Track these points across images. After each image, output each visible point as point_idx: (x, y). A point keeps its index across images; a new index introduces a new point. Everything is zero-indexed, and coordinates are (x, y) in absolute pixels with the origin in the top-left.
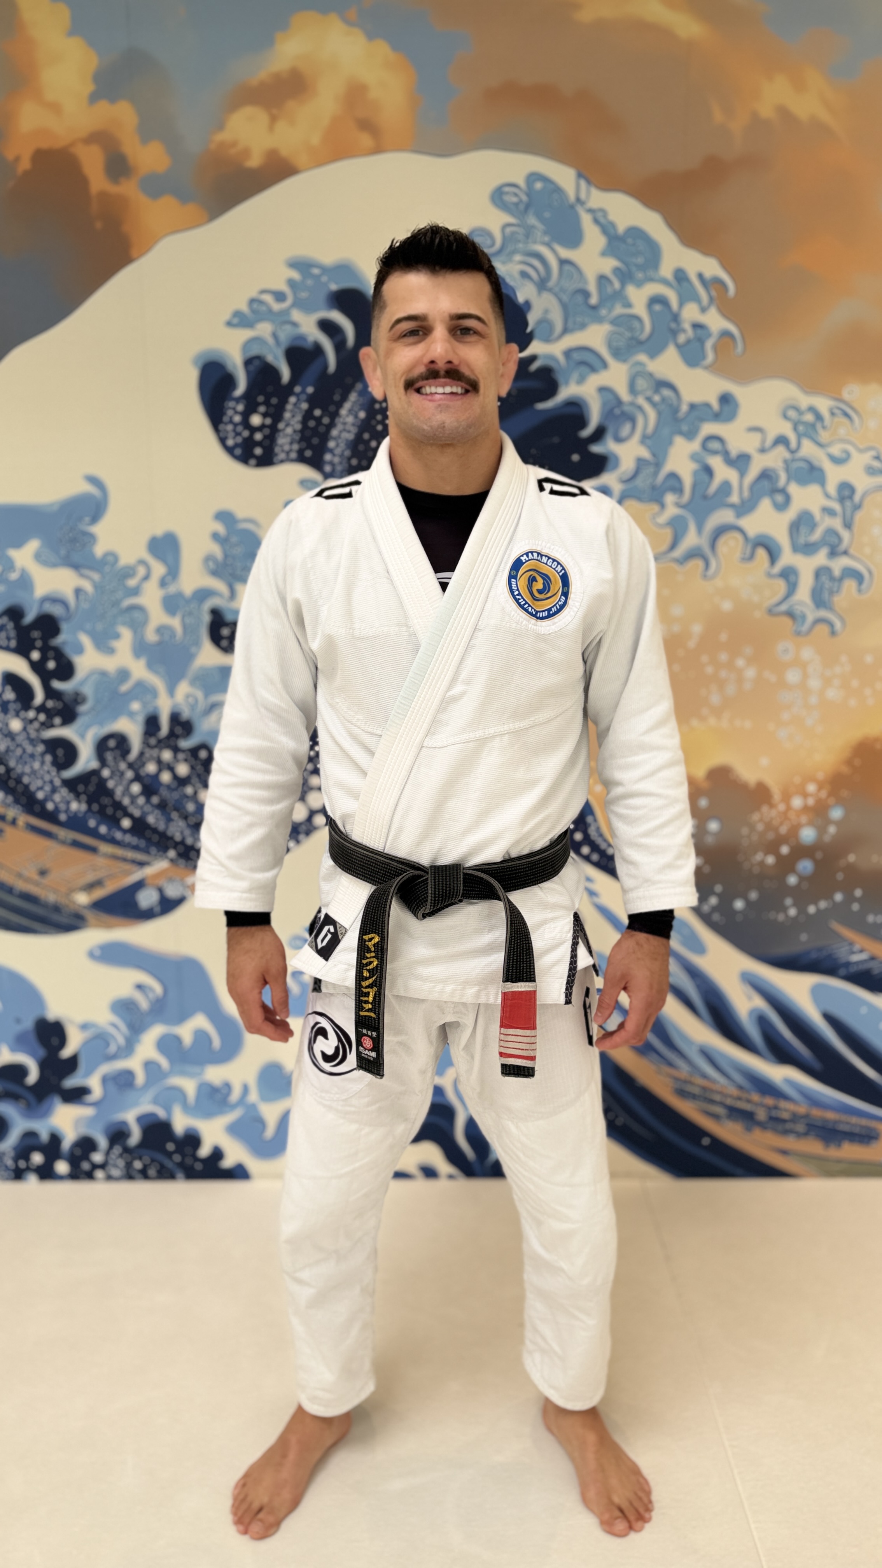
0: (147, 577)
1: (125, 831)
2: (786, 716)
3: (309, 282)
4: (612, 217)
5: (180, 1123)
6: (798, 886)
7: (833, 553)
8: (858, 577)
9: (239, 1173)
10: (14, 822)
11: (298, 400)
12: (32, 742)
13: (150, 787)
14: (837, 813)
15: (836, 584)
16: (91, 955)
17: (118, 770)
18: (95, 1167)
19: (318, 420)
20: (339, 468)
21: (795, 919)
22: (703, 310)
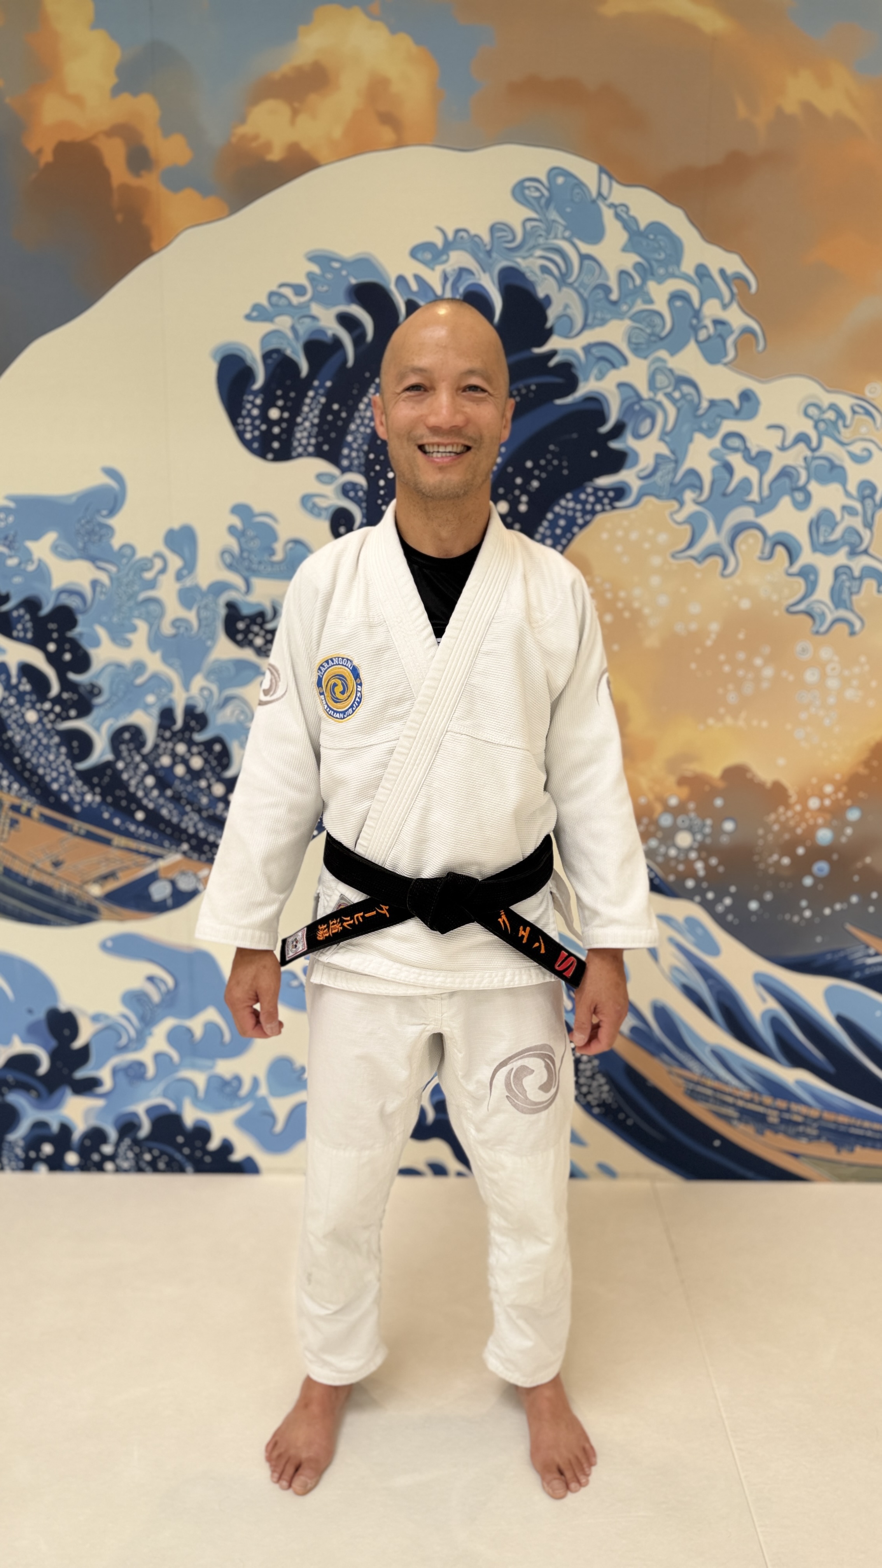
0: (163, 571)
2: (803, 716)
3: (329, 276)
4: (632, 213)
5: (190, 1116)
6: (814, 887)
7: (853, 553)
8: (878, 576)
9: (248, 1167)
10: (28, 813)
11: (317, 394)
12: (47, 732)
13: (164, 781)
14: (854, 815)
15: (857, 583)
16: (104, 946)
17: (133, 763)
18: (105, 1158)
19: (337, 414)
20: (356, 462)
21: (809, 921)
22: (725, 307)
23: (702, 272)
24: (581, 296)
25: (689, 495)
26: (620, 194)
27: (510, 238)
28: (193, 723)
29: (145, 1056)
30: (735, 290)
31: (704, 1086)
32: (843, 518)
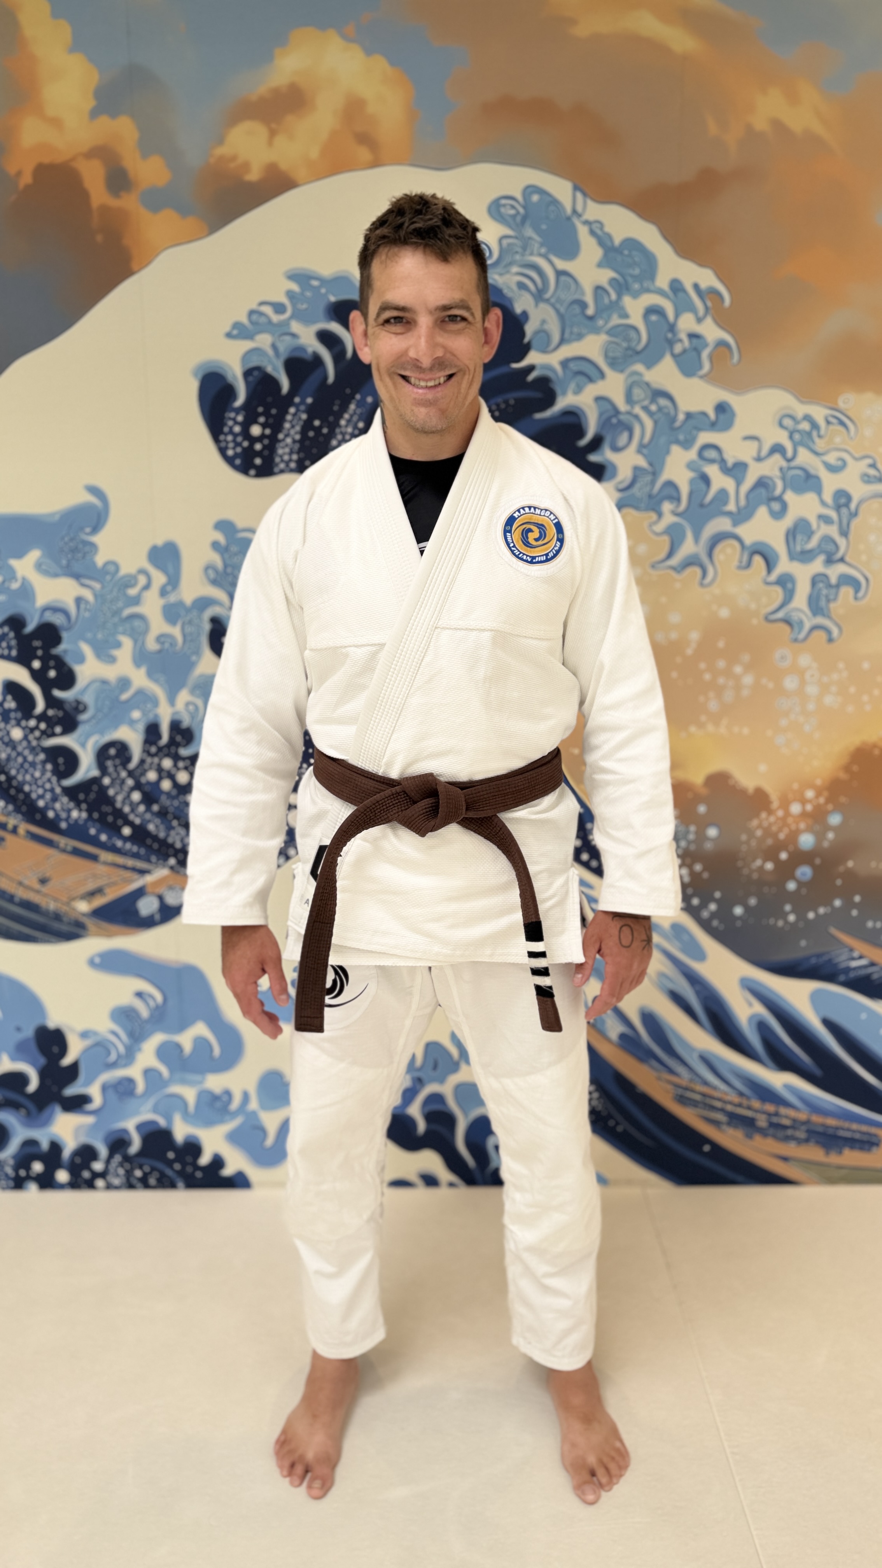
0: (147, 587)
2: (784, 722)
3: (308, 294)
4: (607, 229)
5: (181, 1132)
6: (797, 892)
7: (829, 561)
8: (855, 584)
9: (239, 1182)
10: (15, 831)
11: (298, 410)
12: (33, 750)
13: (150, 796)
14: (835, 819)
15: (833, 591)
16: (92, 963)
17: (119, 779)
18: (96, 1175)
19: (318, 430)
21: (794, 925)
22: (699, 320)
23: (676, 287)
24: (557, 311)
25: (667, 507)
26: (594, 211)
28: (179, 738)
29: (135, 1072)
30: (709, 304)
31: (693, 1091)
32: (819, 527)
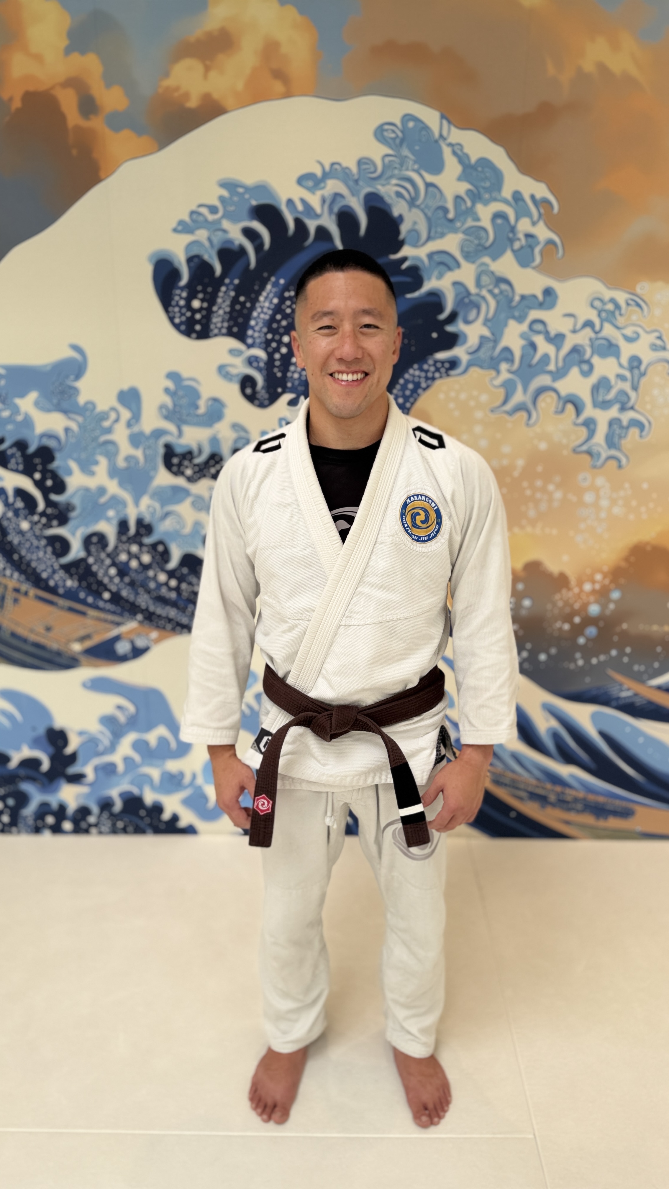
0: (117, 420)
1: (106, 601)
2: (582, 526)
3: (236, 199)
4: (466, 150)
5: (149, 798)
6: (585, 645)
7: (623, 409)
8: (641, 426)
9: (190, 830)
10: (26, 594)
11: (228, 289)
12: (38, 538)
13: (123, 571)
14: (616, 595)
15: (624, 431)
16: (85, 685)
17: (100, 558)
18: (90, 826)
19: (243, 304)
20: (258, 341)
21: (582, 668)
22: (534, 224)
23: (517, 197)
24: (426, 215)
25: (504, 366)
26: (456, 135)
27: (372, 169)
28: (143, 531)
29: (117, 758)
30: (542, 211)
31: (504, 777)
32: (616, 383)
